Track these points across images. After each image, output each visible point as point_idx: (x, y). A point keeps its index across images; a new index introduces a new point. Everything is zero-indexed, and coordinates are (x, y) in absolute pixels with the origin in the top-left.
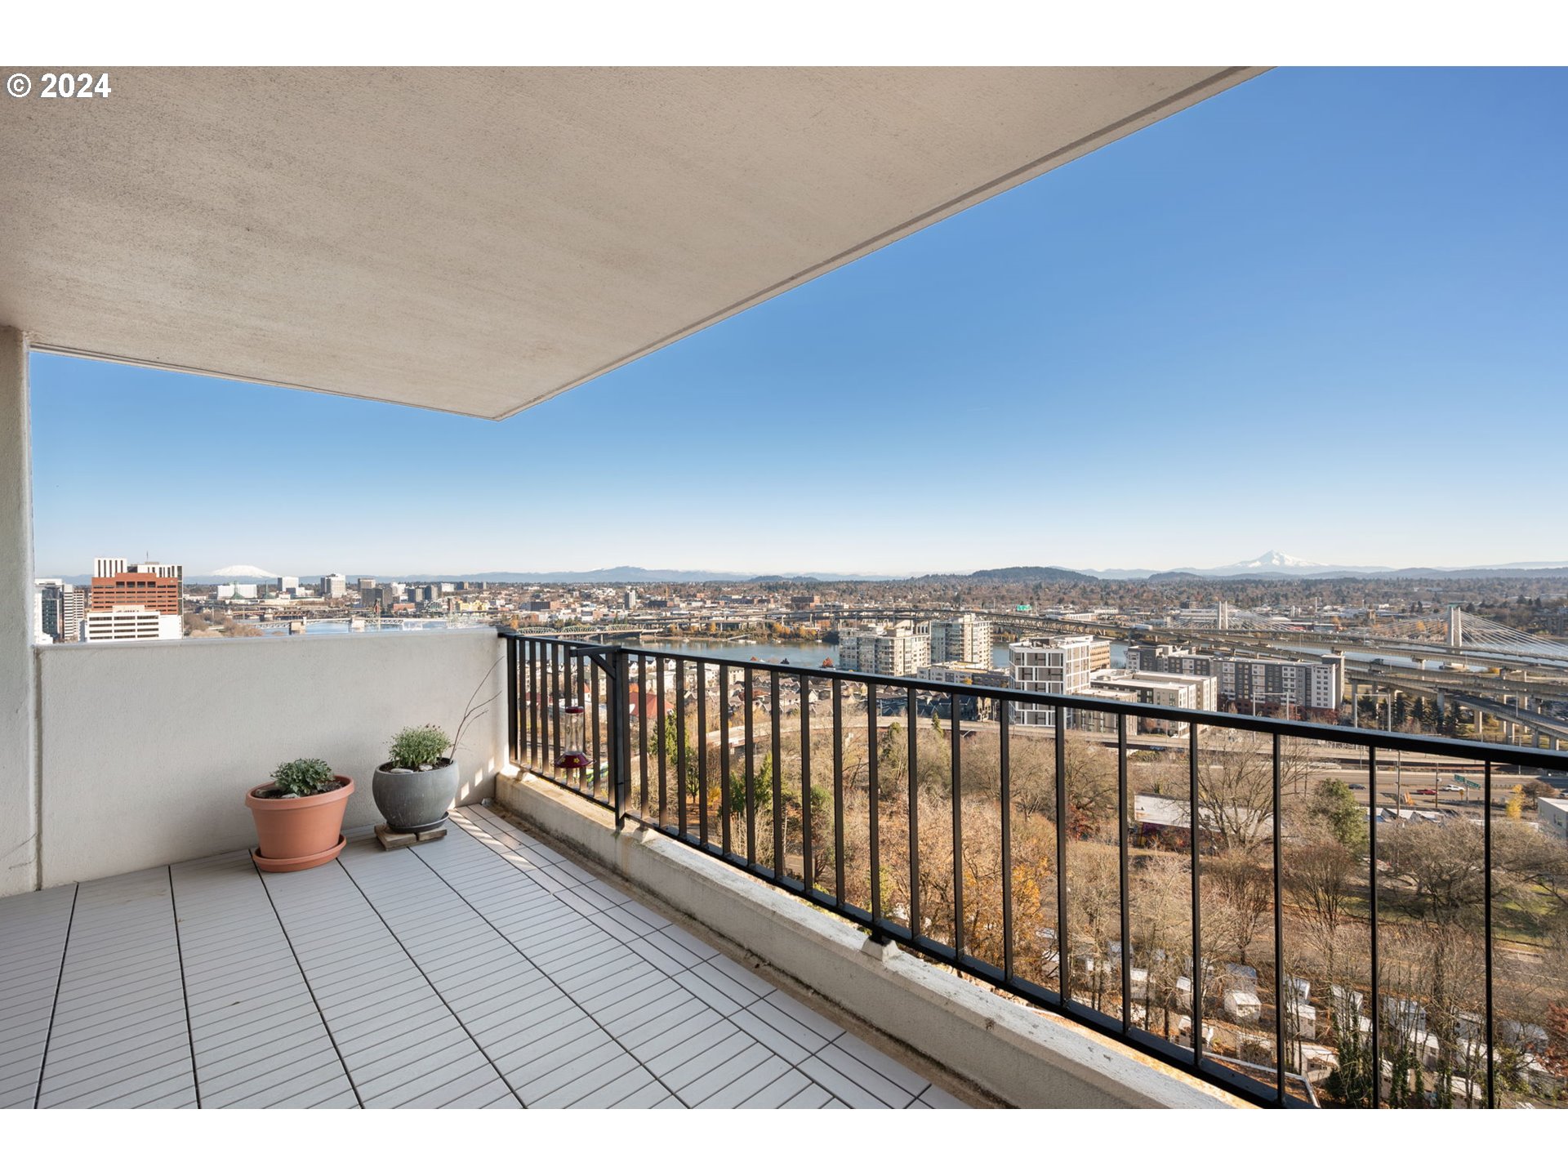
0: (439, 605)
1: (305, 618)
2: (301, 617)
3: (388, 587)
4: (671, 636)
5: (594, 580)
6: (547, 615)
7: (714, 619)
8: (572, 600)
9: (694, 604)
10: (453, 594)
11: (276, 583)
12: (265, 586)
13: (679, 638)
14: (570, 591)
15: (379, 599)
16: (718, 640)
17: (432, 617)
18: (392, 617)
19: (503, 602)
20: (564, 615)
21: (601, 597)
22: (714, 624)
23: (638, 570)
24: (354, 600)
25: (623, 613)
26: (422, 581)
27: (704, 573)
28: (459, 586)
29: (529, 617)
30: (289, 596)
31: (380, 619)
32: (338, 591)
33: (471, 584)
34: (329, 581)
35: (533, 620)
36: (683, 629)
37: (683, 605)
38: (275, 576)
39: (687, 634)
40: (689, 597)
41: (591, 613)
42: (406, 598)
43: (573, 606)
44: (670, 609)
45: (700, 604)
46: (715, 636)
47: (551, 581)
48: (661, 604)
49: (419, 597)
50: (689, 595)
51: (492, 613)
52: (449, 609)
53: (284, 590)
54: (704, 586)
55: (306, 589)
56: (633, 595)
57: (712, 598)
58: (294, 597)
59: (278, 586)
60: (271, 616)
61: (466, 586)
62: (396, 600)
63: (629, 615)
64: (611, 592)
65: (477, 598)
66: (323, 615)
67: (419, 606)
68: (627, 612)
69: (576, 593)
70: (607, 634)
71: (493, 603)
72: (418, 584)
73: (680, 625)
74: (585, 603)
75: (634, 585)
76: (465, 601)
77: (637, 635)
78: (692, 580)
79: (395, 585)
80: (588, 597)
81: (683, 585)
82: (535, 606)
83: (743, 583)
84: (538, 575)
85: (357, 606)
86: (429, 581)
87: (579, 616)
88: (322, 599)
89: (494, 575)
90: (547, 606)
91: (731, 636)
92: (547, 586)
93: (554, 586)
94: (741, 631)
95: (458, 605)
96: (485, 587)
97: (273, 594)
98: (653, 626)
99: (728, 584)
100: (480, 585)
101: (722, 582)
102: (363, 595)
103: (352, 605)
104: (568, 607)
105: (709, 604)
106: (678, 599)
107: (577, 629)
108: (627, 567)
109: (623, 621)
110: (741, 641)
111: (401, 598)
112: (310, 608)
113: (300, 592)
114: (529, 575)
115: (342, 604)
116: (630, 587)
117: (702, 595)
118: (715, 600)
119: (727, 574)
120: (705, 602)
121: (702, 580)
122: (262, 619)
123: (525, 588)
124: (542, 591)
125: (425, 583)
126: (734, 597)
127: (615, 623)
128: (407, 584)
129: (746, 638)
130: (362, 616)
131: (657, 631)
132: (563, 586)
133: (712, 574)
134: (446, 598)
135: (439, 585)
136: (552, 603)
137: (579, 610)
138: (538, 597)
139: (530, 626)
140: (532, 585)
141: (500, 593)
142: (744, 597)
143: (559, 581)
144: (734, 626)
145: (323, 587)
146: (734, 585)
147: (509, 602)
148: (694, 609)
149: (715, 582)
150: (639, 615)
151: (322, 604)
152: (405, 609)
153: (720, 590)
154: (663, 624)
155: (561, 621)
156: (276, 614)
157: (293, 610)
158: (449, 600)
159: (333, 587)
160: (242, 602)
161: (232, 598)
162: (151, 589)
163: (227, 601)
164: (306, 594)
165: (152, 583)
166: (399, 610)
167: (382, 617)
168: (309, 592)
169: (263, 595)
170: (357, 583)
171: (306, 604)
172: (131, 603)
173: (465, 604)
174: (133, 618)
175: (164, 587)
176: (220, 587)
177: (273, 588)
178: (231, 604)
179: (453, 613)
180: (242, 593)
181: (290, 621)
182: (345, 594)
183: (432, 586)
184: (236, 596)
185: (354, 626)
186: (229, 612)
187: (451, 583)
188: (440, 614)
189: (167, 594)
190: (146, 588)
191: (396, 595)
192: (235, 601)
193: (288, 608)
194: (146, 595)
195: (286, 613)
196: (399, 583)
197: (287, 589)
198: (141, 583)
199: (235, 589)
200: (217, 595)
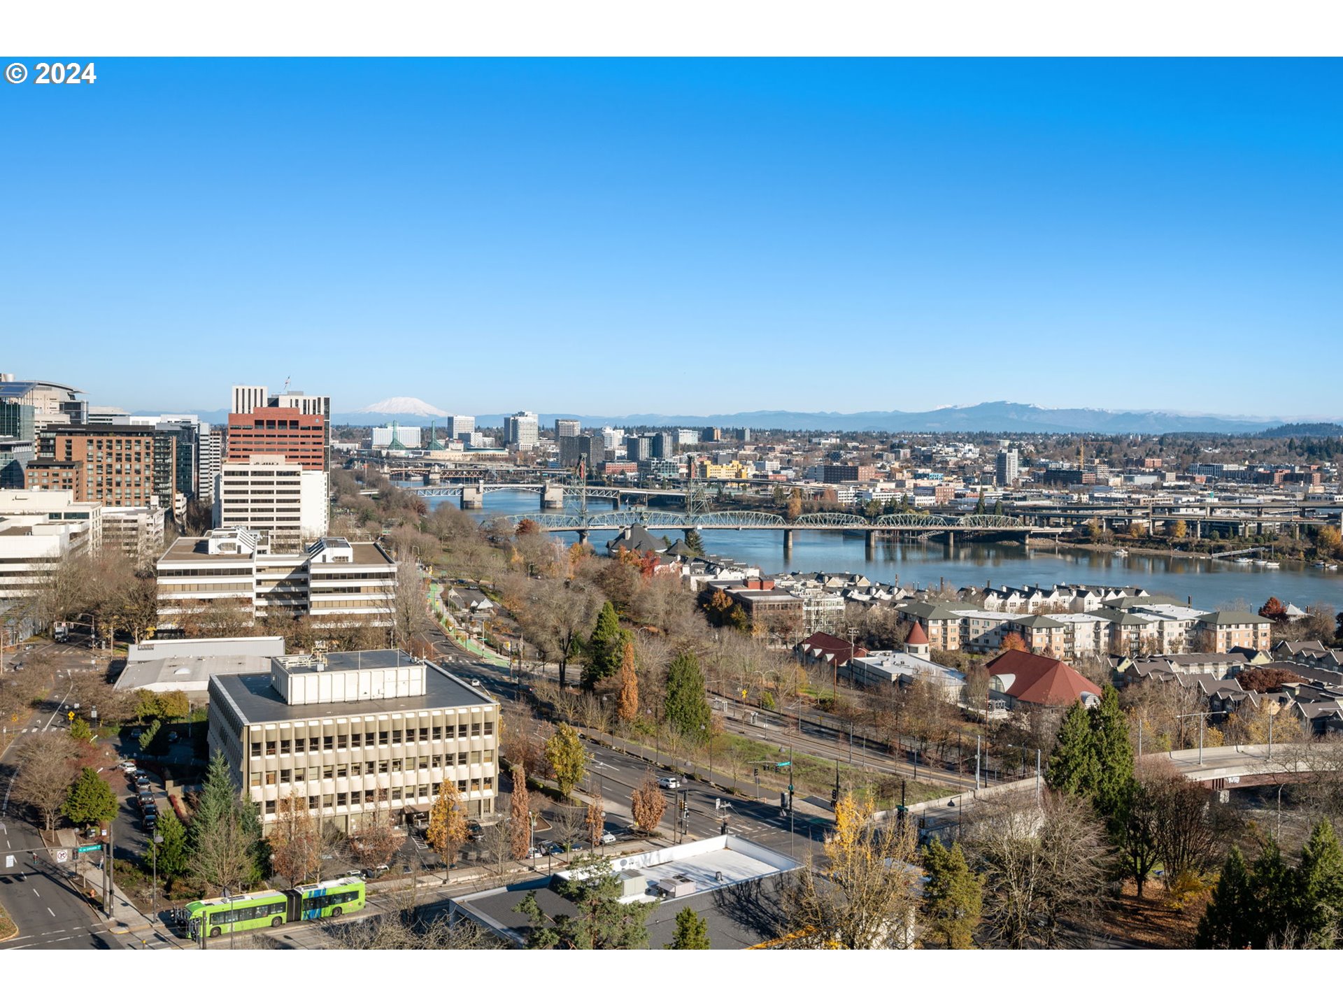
0: (673, 468)
1: (481, 481)
2: (476, 481)
3: (598, 434)
4: (1088, 541)
5: (939, 428)
6: (852, 490)
7: (1183, 511)
8: (896, 465)
9: (1139, 480)
10: (696, 448)
11: (445, 425)
12: (431, 429)
13: (1106, 547)
14: (894, 448)
15: (584, 455)
16: (1191, 555)
17: (663, 487)
18: (603, 484)
19: (776, 465)
20: (883, 492)
21: (952, 461)
22: (1182, 523)
23: (1024, 409)
24: (549, 455)
25: (993, 493)
26: (649, 425)
27: (1161, 418)
28: (707, 434)
29: (820, 493)
30: (461, 446)
31: (585, 487)
32: (527, 440)
33: (725, 432)
34: (515, 422)
35: (828, 500)
36: (1116, 530)
37: (1114, 481)
38: (445, 414)
39: (1124, 540)
40: (1129, 467)
41: (932, 491)
42: (624, 453)
43: (899, 476)
44: (1089, 487)
45: (1152, 480)
46: (1184, 547)
47: (860, 428)
48: (1070, 478)
49: (644, 452)
50: (1128, 462)
51: (758, 484)
52: (689, 475)
53: (456, 436)
54: (1161, 442)
55: (485, 435)
56: (1013, 458)
57: (1177, 468)
58: (468, 448)
59: (447, 431)
60: (437, 476)
61: (718, 434)
62: (610, 456)
63: (1005, 497)
64: (971, 451)
65: (735, 456)
66: (505, 477)
67: (644, 467)
68: (1000, 492)
69: (905, 453)
70: (961, 532)
71: (760, 465)
72: (642, 430)
73: (1109, 521)
74: (921, 471)
75: (1016, 439)
76: (715, 461)
77: (1020, 536)
78: (1134, 430)
79: (608, 430)
80: (927, 459)
81: (1116, 440)
82: (832, 475)
83: (1247, 439)
84: (836, 418)
85: (554, 465)
86: (659, 425)
87: (910, 494)
88: (505, 453)
89: (763, 415)
90: (852, 474)
91: (1220, 548)
92: (853, 437)
93: (866, 437)
94: (1243, 541)
95: (703, 468)
96: (747, 438)
97: (442, 442)
98: (1053, 520)
99: (1214, 440)
100: (740, 434)
101: (1201, 436)
102: (563, 447)
103: (545, 464)
104: (890, 477)
105: (1171, 480)
106: (1105, 468)
107: (906, 521)
108: (1003, 403)
109: (993, 509)
110: (1244, 562)
111: (618, 453)
112: (488, 465)
113: (477, 439)
114: (822, 417)
115: (533, 460)
116: (1007, 443)
117: (1158, 462)
118: (1184, 471)
119: (1211, 420)
120: (1163, 477)
121: (1158, 430)
122: (427, 481)
123: (815, 440)
124: (844, 447)
125: (654, 429)
126: (1226, 467)
127: (976, 511)
128: (628, 430)
129: (1254, 555)
130: (560, 481)
131: (1060, 530)
132: (883, 438)
133: (1178, 418)
134: (685, 456)
135: (674, 432)
136: (861, 469)
137: (910, 483)
138: (836, 457)
139: (821, 510)
140: (827, 435)
141: (772, 449)
142: (1251, 468)
143: (875, 429)
144: (1227, 529)
145: (506, 435)
146: (1229, 442)
147: (787, 464)
148: (1139, 490)
149: (1186, 436)
150: (1024, 499)
151: (506, 460)
152: (622, 473)
153: (1197, 451)
154: (1072, 517)
155: (877, 503)
156: (444, 473)
157: (467, 468)
158: (690, 458)
159: (520, 432)
160: (403, 453)
161: (389, 447)
162: (294, 432)
163: (384, 453)
164: (485, 444)
165: (294, 424)
166: (614, 473)
167: (588, 484)
168: (489, 440)
169: (429, 443)
170: (554, 426)
171: (484, 460)
172: (270, 451)
173: (714, 467)
174: (270, 473)
175: (309, 428)
176: (376, 431)
177: (441, 433)
178: (388, 456)
179: (696, 482)
180: (401, 440)
181: (461, 485)
182: (538, 444)
183: (664, 435)
184: (395, 445)
185: (547, 497)
186: (386, 469)
187: (694, 429)
188: (675, 483)
189: (312, 440)
190: (288, 431)
191: (610, 448)
192: (394, 452)
193: (460, 465)
194: (288, 440)
195: (457, 472)
196: (615, 428)
197: (460, 435)
198: (283, 423)
199: (394, 433)
200: (372, 442)
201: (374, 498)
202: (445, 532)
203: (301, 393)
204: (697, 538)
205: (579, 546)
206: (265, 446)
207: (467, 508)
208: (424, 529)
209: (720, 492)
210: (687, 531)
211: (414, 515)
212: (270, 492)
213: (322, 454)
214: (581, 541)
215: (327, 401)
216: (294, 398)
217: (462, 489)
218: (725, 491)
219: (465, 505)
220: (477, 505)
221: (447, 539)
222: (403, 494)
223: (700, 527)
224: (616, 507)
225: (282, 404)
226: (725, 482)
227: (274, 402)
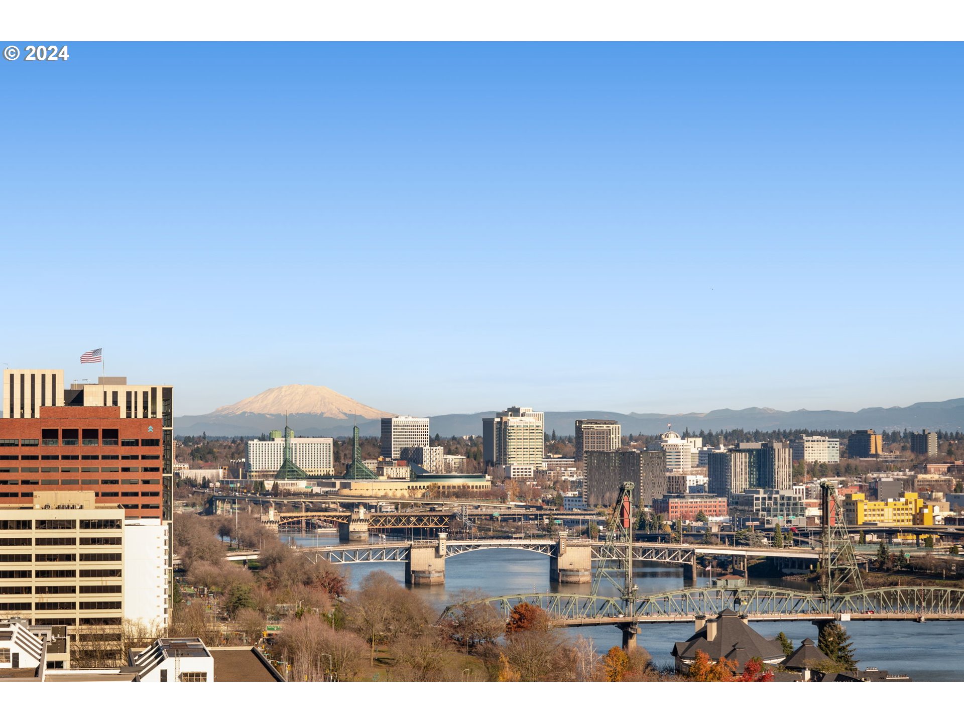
0: (793, 506)
1: (443, 535)
2: (434, 534)
3: (654, 446)
10: (836, 470)
11: (377, 433)
12: (352, 441)
15: (629, 485)
17: (775, 544)
18: (665, 539)
24: (565, 485)
26: (749, 428)
28: (856, 444)
30: (405, 472)
31: (630, 544)
32: (525, 458)
33: (890, 439)
34: (503, 429)
38: (376, 414)
42: (703, 480)
49: (740, 479)
51: (956, 536)
52: (824, 519)
53: (396, 454)
55: (448, 452)
58: (417, 475)
59: (380, 445)
60: (364, 527)
61: (877, 443)
62: (676, 487)
65: (909, 484)
66: (485, 526)
67: (740, 505)
71: (957, 500)
72: (735, 437)
76: (873, 493)
79: (673, 440)
85: (573, 504)
86: (766, 428)
88: (485, 482)
95: (850, 506)
96: (933, 449)
97: (371, 465)
100: (918, 442)
102: (590, 471)
111: (691, 480)
112: (455, 506)
113: (434, 459)
115: (536, 495)
122: (345, 536)
125: (757, 436)
128: (708, 439)
130: (585, 533)
134: (816, 485)
135: (794, 440)
151: (486, 495)
152: (700, 517)
156: (376, 521)
157: (417, 512)
158: (825, 489)
159: (512, 444)
160: (301, 485)
161: (279, 475)
162: (110, 450)
163: (269, 485)
164: (448, 466)
165: (111, 435)
166: (684, 517)
167: (637, 538)
168: (454, 460)
169: (348, 467)
170: (572, 433)
172: (69, 484)
173: (871, 504)
174: (69, 524)
175: (135, 443)
176: (254, 444)
177: (370, 449)
178: (276, 492)
179: (838, 534)
180: (301, 462)
181: (406, 544)
182: (544, 466)
183: (777, 445)
184: (288, 470)
185: (563, 562)
186: (272, 514)
187: (832, 434)
188: (800, 536)
189: (141, 464)
190: (100, 447)
191: (677, 472)
192: (286, 484)
193: (404, 506)
194: (99, 463)
195: (398, 519)
196: (685, 436)
197: (405, 452)
198: (90, 434)
199: (286, 449)
200: (247, 466)
201: (252, 566)
202: (379, 629)
203: (124, 380)
204: (841, 637)
205: (622, 653)
206: (60, 476)
207: (417, 585)
208: (339, 623)
209: (883, 551)
210: (822, 624)
211: (323, 596)
212: (69, 558)
213: (159, 488)
214: (625, 642)
215: (168, 392)
216: (110, 389)
217: (408, 550)
218: (892, 550)
219: (413, 579)
220: (434, 578)
221: (381, 641)
222: (303, 559)
223: (846, 617)
224: (688, 580)
225: (89, 401)
226: (891, 532)
227: (76, 398)
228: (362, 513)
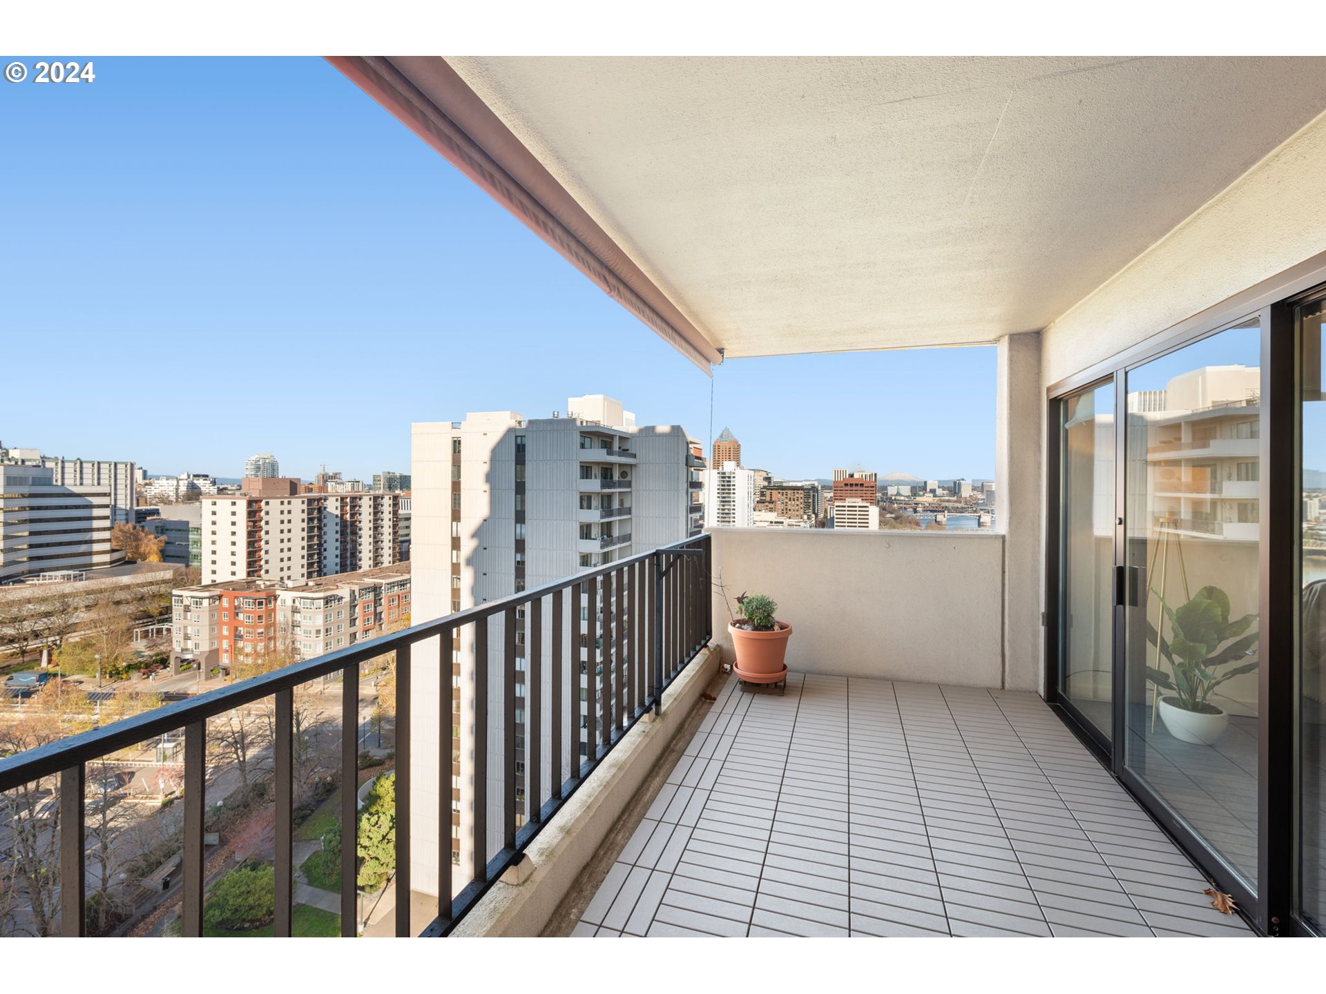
1: (946, 512)
2: (944, 512)
11: (923, 485)
12: (916, 487)
24: (979, 499)
30: (931, 495)
32: (966, 492)
34: (959, 484)
38: (921, 481)
53: (928, 490)
55: (943, 490)
58: (935, 496)
59: (924, 488)
60: (921, 509)
66: (957, 510)
85: (982, 504)
88: (955, 498)
97: (921, 493)
103: (977, 503)
112: (947, 504)
113: (939, 491)
115: (971, 502)
122: (916, 511)
151: (955, 502)
156: (925, 508)
157: (936, 505)
159: (962, 489)
160: (902, 498)
161: (896, 495)
162: (861, 489)
163: (893, 498)
164: (943, 494)
165: (862, 485)
168: (945, 492)
169: (915, 494)
170: (980, 485)
171: (944, 501)
172: (856, 497)
174: (855, 507)
175: (868, 487)
176: (889, 488)
177: (921, 489)
178: (895, 499)
180: (902, 492)
181: (935, 514)
182: (972, 494)
184: (898, 494)
185: (982, 520)
186: (895, 505)
189: (869, 492)
190: (859, 488)
192: (898, 498)
193: (932, 504)
194: (859, 492)
195: (931, 507)
197: (931, 490)
198: (857, 485)
199: (898, 489)
200: (887, 493)
201: (893, 518)
203: (864, 472)
206: (849, 495)
212: (855, 515)
213: (874, 498)
215: (876, 475)
216: (861, 474)
220: (943, 523)
225: (855, 477)
227: (852, 476)
228: (920, 505)
